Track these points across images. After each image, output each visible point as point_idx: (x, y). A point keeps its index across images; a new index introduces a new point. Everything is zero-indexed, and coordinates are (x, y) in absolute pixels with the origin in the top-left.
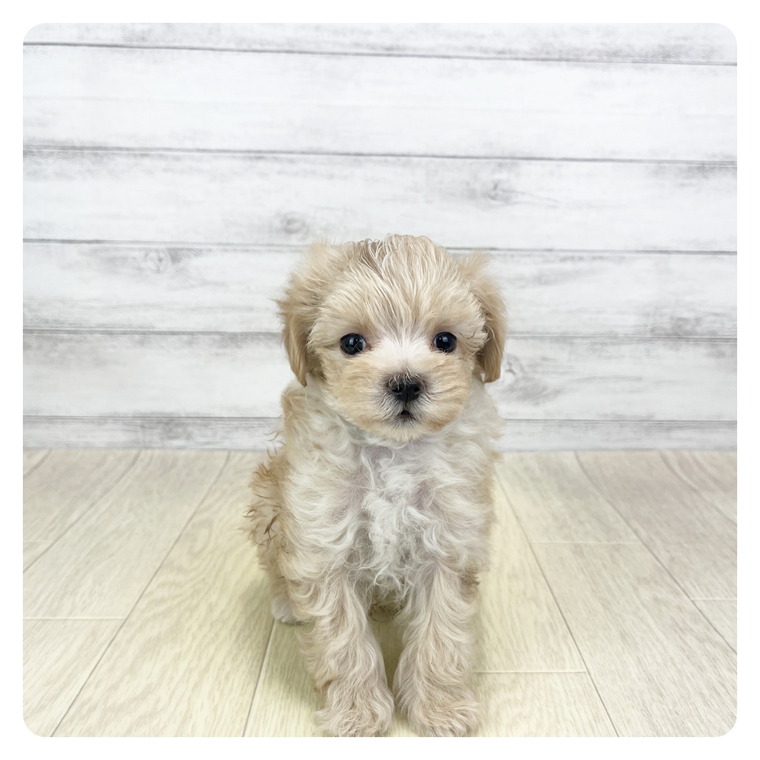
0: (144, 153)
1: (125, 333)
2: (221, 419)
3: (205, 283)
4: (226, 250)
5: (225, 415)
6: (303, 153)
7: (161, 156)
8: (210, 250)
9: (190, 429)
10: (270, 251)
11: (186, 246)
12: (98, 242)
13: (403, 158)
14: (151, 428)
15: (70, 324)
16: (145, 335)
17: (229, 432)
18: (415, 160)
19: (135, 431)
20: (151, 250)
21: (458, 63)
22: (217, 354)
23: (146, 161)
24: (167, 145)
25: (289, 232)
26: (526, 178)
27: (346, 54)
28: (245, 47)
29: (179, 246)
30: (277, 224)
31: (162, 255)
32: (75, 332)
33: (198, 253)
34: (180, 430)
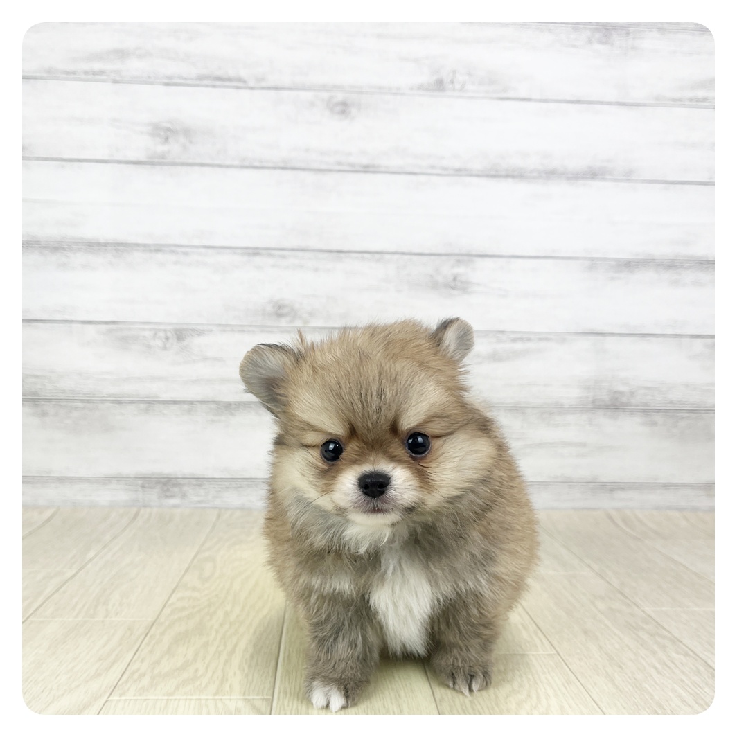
0: (158, 249)
1: (132, 402)
2: (213, 479)
3: (205, 359)
4: (224, 331)
5: (217, 476)
6: (293, 250)
7: (172, 252)
8: (210, 331)
9: (185, 489)
10: (262, 331)
11: (191, 327)
12: (113, 323)
13: (377, 256)
14: (151, 488)
15: (85, 394)
16: (150, 404)
17: (220, 491)
18: (387, 256)
19: (136, 491)
20: (159, 330)
21: (422, 178)
22: (213, 421)
23: (159, 256)
24: (178, 242)
25: (279, 315)
26: (481, 272)
27: (330, 171)
28: (246, 164)
29: (185, 327)
30: (269, 308)
31: (169, 334)
32: (88, 401)
33: (200, 333)
34: (176, 490)
